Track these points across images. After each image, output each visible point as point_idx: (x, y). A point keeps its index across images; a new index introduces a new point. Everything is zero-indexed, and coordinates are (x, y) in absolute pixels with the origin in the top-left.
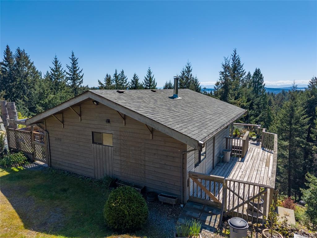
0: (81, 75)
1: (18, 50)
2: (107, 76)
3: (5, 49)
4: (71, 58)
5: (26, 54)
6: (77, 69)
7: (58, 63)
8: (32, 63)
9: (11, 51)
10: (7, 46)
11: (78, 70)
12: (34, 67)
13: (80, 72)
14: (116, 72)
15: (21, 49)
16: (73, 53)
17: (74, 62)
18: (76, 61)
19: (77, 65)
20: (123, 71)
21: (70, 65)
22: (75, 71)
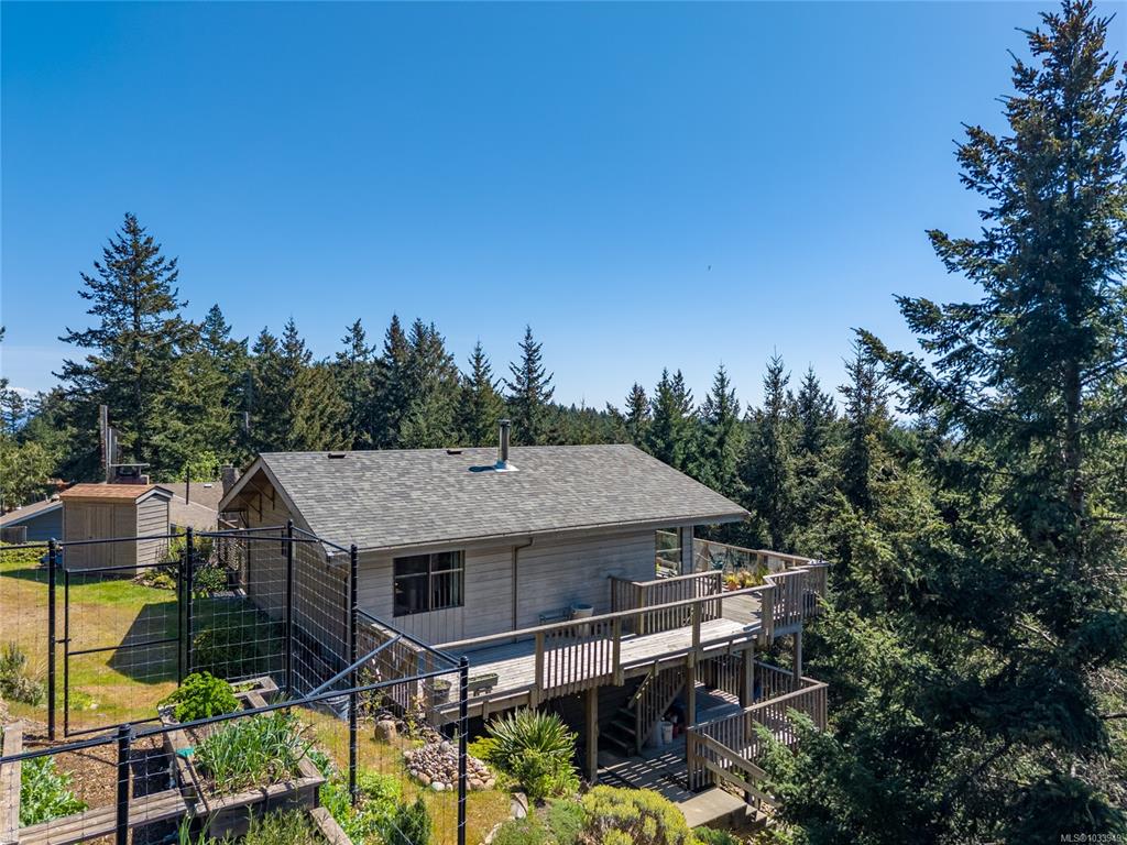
0: (546, 389)
1: (418, 327)
2: (635, 389)
3: (388, 325)
4: (524, 344)
5: (438, 333)
6: (539, 372)
7: (483, 361)
8: (450, 359)
9: (401, 328)
10: (395, 317)
11: (540, 376)
12: (454, 369)
13: (546, 382)
14: (665, 377)
15: (426, 323)
16: (529, 331)
17: (531, 354)
18: (535, 351)
19: (538, 363)
20: (680, 375)
21: (521, 364)
22: (531, 381)
